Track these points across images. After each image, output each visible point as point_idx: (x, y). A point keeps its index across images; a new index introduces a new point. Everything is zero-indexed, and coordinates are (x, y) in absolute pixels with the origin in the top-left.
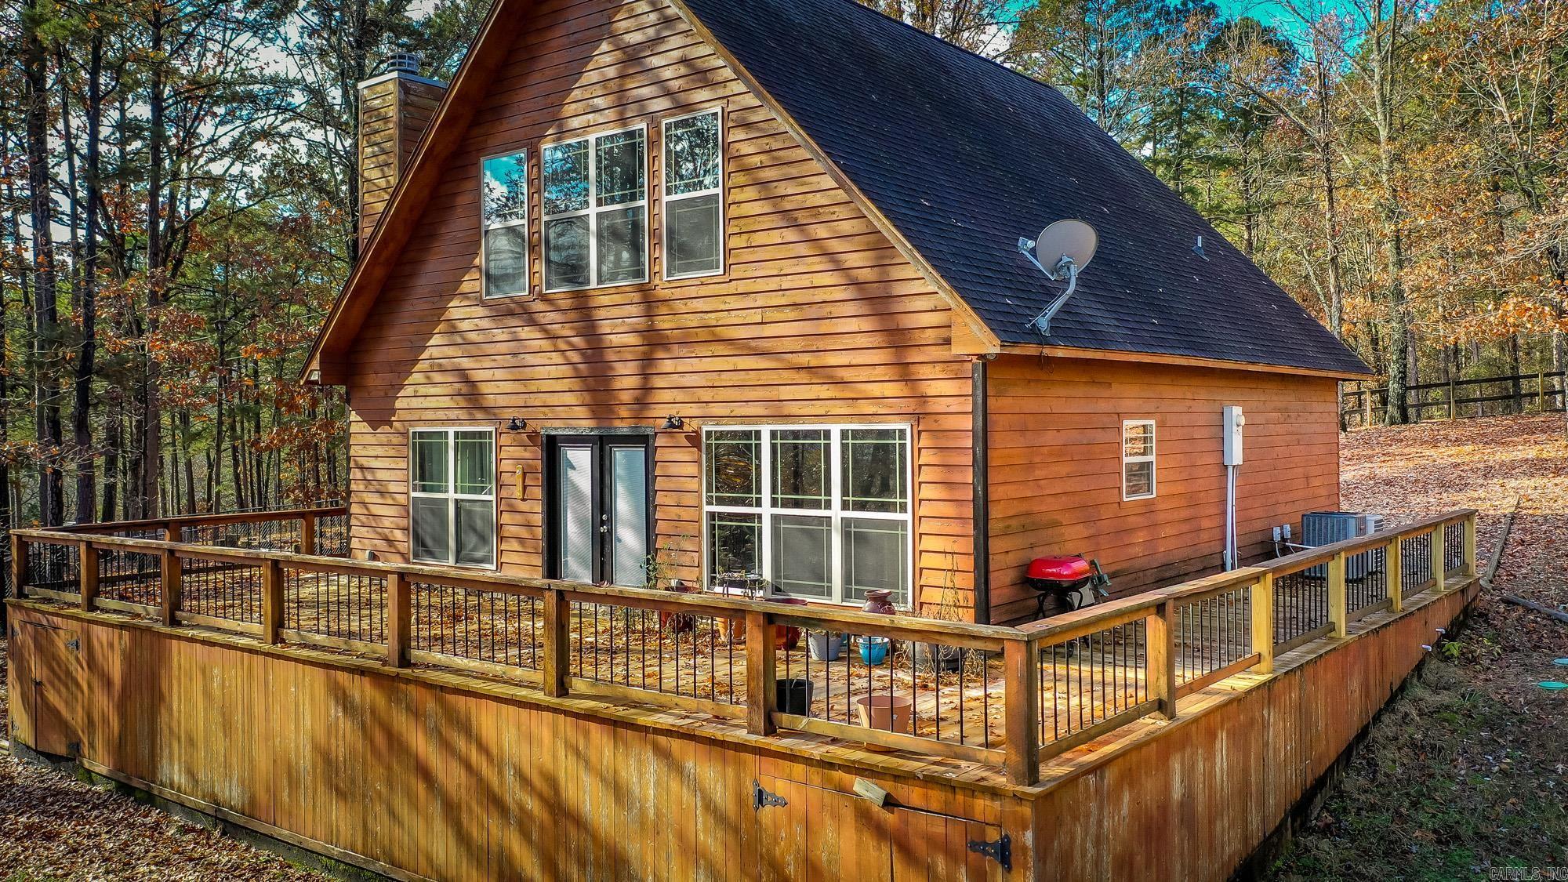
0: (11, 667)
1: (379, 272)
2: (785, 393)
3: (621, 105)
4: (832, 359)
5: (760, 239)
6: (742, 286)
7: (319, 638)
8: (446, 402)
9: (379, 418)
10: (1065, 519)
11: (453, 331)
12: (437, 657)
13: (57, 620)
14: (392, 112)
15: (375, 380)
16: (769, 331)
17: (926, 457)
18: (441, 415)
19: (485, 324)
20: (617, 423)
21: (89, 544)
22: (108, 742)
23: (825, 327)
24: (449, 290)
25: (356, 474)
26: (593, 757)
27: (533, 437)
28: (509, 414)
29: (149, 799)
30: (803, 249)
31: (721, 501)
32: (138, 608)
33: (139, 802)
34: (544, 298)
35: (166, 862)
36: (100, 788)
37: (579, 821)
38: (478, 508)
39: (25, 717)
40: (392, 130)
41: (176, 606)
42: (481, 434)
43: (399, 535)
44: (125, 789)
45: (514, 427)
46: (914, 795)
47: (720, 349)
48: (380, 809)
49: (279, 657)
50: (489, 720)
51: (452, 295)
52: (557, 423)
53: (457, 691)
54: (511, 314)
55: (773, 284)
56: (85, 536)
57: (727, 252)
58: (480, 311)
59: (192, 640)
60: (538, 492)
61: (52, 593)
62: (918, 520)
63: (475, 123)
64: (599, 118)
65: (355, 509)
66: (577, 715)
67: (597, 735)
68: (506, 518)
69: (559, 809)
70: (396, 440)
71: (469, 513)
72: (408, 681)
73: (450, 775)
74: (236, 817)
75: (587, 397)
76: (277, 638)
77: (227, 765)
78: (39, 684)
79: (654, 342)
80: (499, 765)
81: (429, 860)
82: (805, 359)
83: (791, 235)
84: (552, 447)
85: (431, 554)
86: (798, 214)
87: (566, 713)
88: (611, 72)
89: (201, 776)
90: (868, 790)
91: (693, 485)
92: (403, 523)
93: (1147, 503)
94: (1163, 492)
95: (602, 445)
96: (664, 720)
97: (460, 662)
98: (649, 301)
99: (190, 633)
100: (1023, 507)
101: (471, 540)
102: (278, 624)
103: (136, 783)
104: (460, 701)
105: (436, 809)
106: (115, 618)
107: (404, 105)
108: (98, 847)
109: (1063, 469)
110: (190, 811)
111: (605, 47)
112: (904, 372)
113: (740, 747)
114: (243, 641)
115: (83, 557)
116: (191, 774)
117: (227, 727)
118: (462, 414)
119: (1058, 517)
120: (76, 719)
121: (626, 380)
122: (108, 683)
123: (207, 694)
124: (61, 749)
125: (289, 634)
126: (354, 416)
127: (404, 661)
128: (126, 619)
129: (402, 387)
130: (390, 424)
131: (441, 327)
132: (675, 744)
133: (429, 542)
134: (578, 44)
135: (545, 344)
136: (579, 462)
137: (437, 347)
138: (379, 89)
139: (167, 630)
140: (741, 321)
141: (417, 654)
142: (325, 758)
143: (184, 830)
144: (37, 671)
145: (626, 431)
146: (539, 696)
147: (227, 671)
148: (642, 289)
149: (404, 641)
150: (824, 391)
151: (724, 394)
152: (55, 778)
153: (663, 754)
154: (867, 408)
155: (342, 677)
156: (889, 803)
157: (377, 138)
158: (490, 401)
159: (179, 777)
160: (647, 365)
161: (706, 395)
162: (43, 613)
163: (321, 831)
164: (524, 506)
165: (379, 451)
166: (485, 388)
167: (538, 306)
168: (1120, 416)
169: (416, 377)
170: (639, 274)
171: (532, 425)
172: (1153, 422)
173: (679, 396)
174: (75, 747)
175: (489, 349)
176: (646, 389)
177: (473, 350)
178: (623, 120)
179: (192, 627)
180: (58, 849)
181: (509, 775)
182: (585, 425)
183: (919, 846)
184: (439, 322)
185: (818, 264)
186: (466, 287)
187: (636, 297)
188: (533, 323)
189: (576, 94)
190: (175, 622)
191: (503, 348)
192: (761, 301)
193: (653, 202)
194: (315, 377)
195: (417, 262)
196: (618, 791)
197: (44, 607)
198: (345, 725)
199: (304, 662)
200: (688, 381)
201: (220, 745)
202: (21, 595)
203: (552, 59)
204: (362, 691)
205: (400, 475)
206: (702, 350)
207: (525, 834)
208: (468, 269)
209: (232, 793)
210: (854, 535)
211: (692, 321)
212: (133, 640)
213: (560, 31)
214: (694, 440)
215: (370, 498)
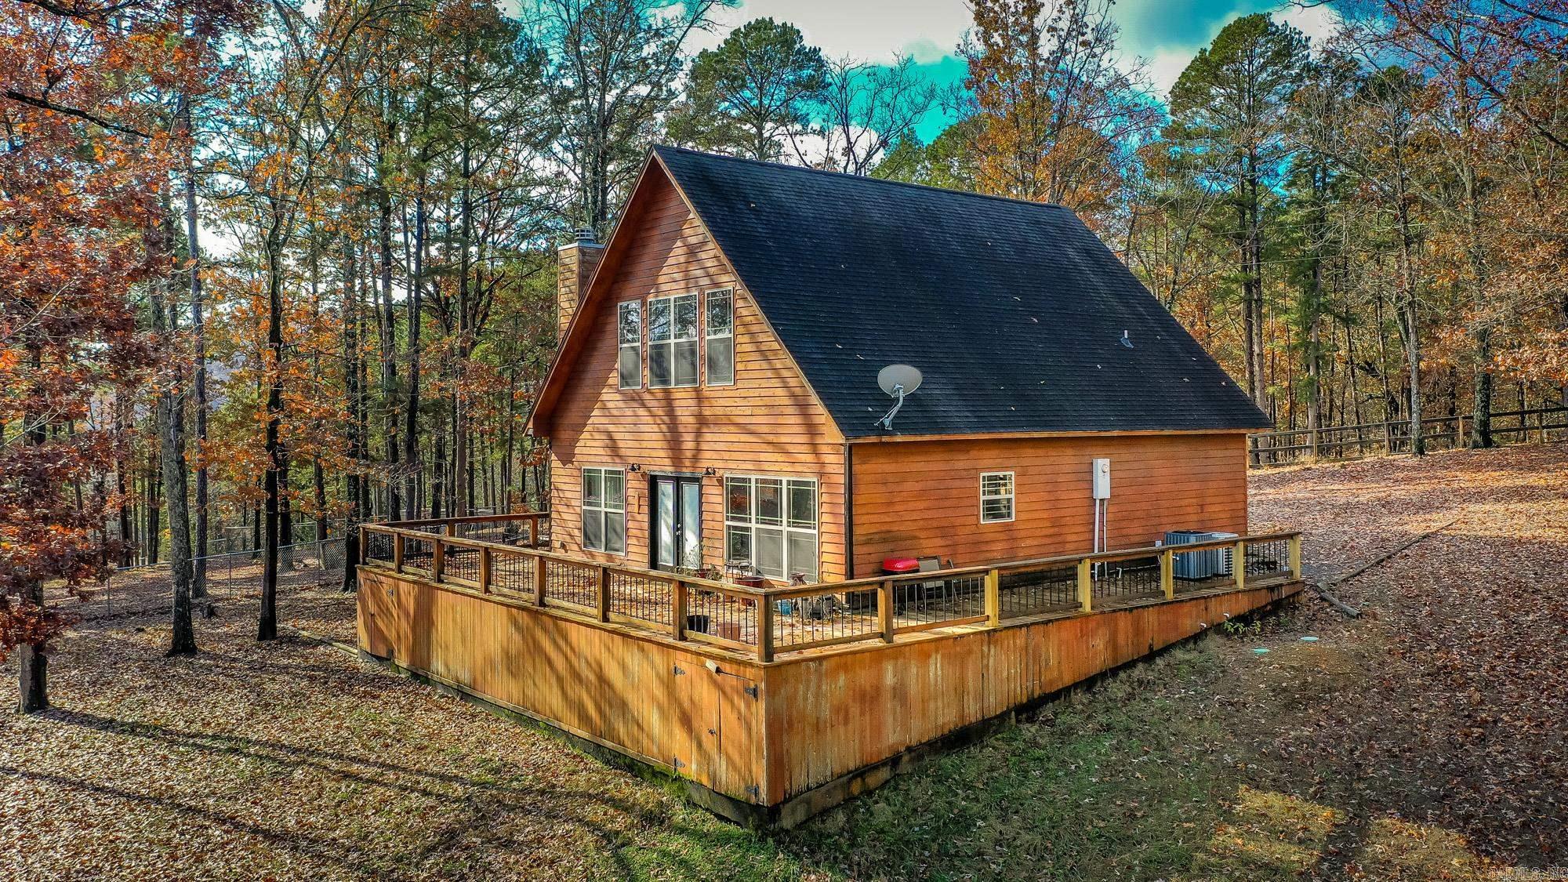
0: (358, 607)
1: (565, 369)
2: (763, 457)
3: (687, 279)
4: (784, 439)
5: (751, 366)
6: (744, 393)
7: (506, 591)
8: (601, 451)
9: (567, 459)
10: (922, 534)
11: (604, 408)
12: (556, 602)
13: (382, 578)
14: (575, 267)
15: (565, 435)
16: (754, 420)
17: (825, 498)
18: (598, 459)
19: (621, 404)
20: (684, 470)
21: (399, 534)
22: (407, 650)
23: (781, 420)
24: (602, 382)
25: (554, 493)
26: (615, 652)
27: (644, 475)
28: (631, 461)
29: (427, 681)
30: (769, 374)
31: (733, 519)
32: (423, 572)
33: (422, 683)
34: (649, 391)
35: (430, 710)
36: (403, 676)
37: (610, 686)
38: (617, 518)
39: (366, 635)
40: (574, 278)
41: (441, 572)
42: (619, 472)
43: (576, 532)
44: (415, 676)
45: (633, 469)
46: (726, 667)
47: (733, 429)
48: (530, 682)
49: (487, 600)
50: (577, 635)
51: (604, 386)
52: (655, 468)
53: (562, 619)
54: (633, 400)
55: (757, 393)
56: (398, 530)
57: (736, 372)
58: (618, 397)
59: (447, 590)
60: (646, 509)
61: (380, 562)
62: (821, 534)
63: (615, 282)
64: (674, 286)
65: (554, 515)
66: (609, 631)
67: (617, 639)
68: (631, 524)
69: (602, 680)
70: (576, 473)
71: (612, 520)
72: (542, 614)
73: (560, 663)
74: (467, 690)
75: (670, 453)
76: (487, 590)
77: (463, 661)
78: (372, 615)
79: (702, 421)
80: (578, 656)
81: (551, 708)
82: (771, 438)
83: (765, 365)
84: (653, 482)
85: (593, 545)
86: (768, 353)
87: (605, 630)
88: (682, 259)
89: (451, 667)
90: (711, 665)
91: (719, 508)
92: (578, 525)
93: (1007, 524)
94: (1024, 516)
95: (678, 481)
96: (642, 634)
97: (565, 604)
98: (700, 398)
99: (446, 586)
100: (885, 528)
101: (611, 535)
102: (488, 582)
103: (420, 672)
104: (563, 624)
105: (554, 681)
106: (411, 577)
107: (582, 263)
108: (398, 703)
109: (921, 505)
110: (446, 687)
111: (679, 243)
112: (814, 448)
113: (668, 646)
114: (470, 591)
115: (396, 541)
116: (447, 666)
117: (464, 640)
118: (608, 459)
119: (917, 534)
120: (392, 635)
121: (688, 444)
122: (407, 614)
123: (454, 620)
124: (384, 654)
125: (492, 588)
126: (553, 457)
127: (542, 604)
128: (416, 578)
129: (578, 440)
130: (572, 463)
131: (598, 405)
132: (646, 644)
133: (592, 538)
134: (666, 239)
135: (650, 420)
136: (667, 489)
137: (596, 418)
138: (569, 252)
139: (435, 585)
140: (742, 412)
141: (548, 600)
142: (507, 654)
143: (442, 696)
144: (372, 608)
145: (688, 475)
146: (595, 622)
147: (463, 606)
148: (697, 390)
149: (543, 593)
150: (779, 457)
151: (735, 456)
152: (380, 669)
153: (642, 650)
154: (799, 468)
155: (514, 611)
156: (718, 670)
157: (567, 283)
158: (623, 452)
159: (441, 668)
160: (698, 433)
161: (726, 456)
162: (376, 574)
163: (505, 697)
164: (639, 517)
165: (567, 480)
166: (621, 444)
167: (647, 396)
168: (978, 470)
169: (585, 435)
170: (694, 381)
171: (644, 468)
172: (1013, 473)
173: (715, 455)
174: (391, 652)
175: (622, 420)
176: (698, 450)
177: (615, 420)
178: (687, 288)
179: (449, 583)
180: (378, 703)
181: (583, 661)
182: (669, 470)
183: (728, 690)
184: (597, 401)
185: (775, 383)
186: (611, 381)
187: (693, 395)
188: (644, 406)
189: (665, 270)
190: (440, 581)
191: (629, 420)
192: (752, 402)
193: (701, 339)
194: (531, 432)
195: (586, 363)
196: (624, 667)
197: (376, 570)
198: (517, 637)
199: (498, 603)
200: (717, 447)
201: (460, 649)
202: (365, 563)
203: (654, 247)
204: (524, 619)
205: (577, 495)
206: (724, 429)
207: (588, 692)
208: (611, 370)
209: (465, 677)
210: (793, 541)
211: (719, 411)
212: (420, 591)
213: (656, 232)
214: (720, 481)
215: (562, 509)
